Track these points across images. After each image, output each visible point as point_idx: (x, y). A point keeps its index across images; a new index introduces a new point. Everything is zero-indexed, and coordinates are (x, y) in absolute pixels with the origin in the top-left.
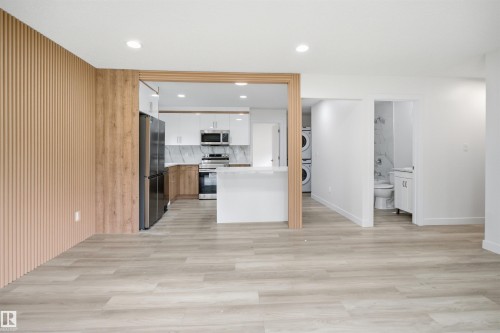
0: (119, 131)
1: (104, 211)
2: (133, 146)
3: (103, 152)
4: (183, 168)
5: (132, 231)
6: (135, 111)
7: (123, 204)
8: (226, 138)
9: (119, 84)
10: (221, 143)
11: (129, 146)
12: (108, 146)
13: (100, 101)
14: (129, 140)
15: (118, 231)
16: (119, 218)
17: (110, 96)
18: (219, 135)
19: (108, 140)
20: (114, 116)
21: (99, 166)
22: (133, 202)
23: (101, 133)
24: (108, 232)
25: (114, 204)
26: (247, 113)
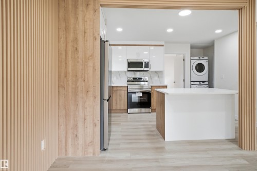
0: (81, 55)
1: (66, 133)
2: (94, 70)
3: (66, 76)
4: (115, 89)
5: (94, 154)
6: (96, 35)
7: (85, 127)
8: (147, 65)
9: (80, 8)
10: (144, 69)
11: (90, 70)
12: (70, 69)
13: (62, 25)
14: (90, 64)
15: (80, 154)
16: (81, 141)
17: (72, 21)
18: (142, 63)
19: (70, 63)
20: (76, 40)
21: (61, 90)
22: (95, 125)
23: (63, 57)
24: (70, 155)
25: (76, 127)
26: (163, 45)
